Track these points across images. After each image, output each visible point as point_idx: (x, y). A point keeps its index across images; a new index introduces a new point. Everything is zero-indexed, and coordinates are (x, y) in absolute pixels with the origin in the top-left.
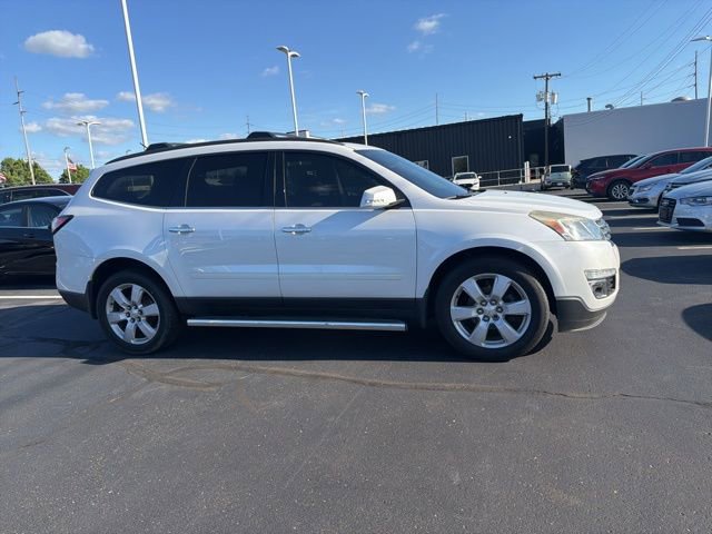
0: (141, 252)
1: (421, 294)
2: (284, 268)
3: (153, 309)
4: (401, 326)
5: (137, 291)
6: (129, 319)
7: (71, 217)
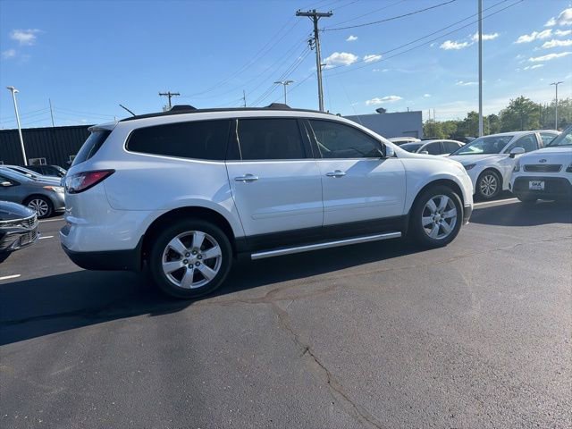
0: (210, 199)
1: (406, 212)
2: (327, 204)
3: (215, 251)
4: (398, 234)
5: (199, 237)
6: (187, 265)
7: (111, 172)
